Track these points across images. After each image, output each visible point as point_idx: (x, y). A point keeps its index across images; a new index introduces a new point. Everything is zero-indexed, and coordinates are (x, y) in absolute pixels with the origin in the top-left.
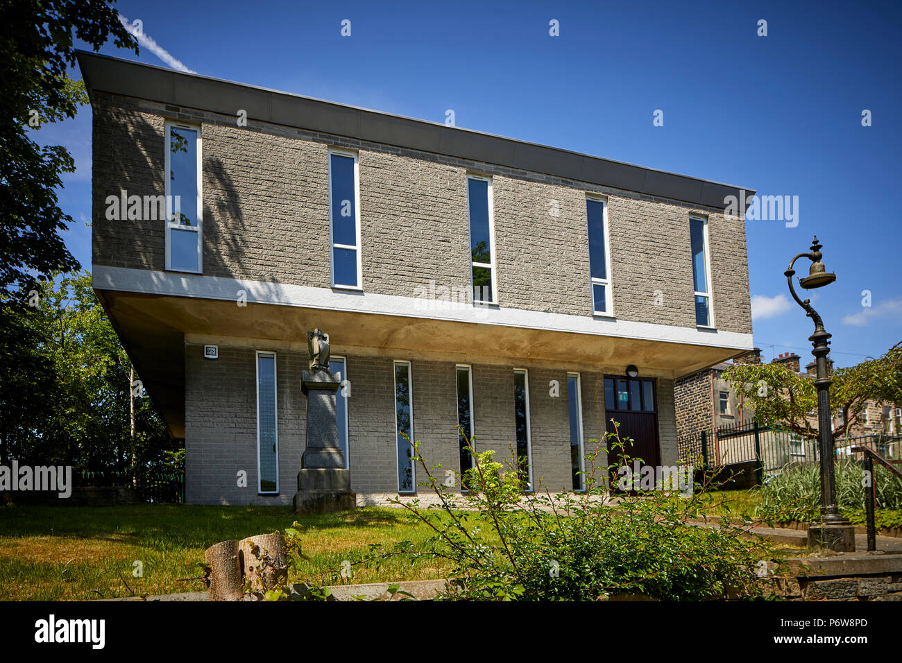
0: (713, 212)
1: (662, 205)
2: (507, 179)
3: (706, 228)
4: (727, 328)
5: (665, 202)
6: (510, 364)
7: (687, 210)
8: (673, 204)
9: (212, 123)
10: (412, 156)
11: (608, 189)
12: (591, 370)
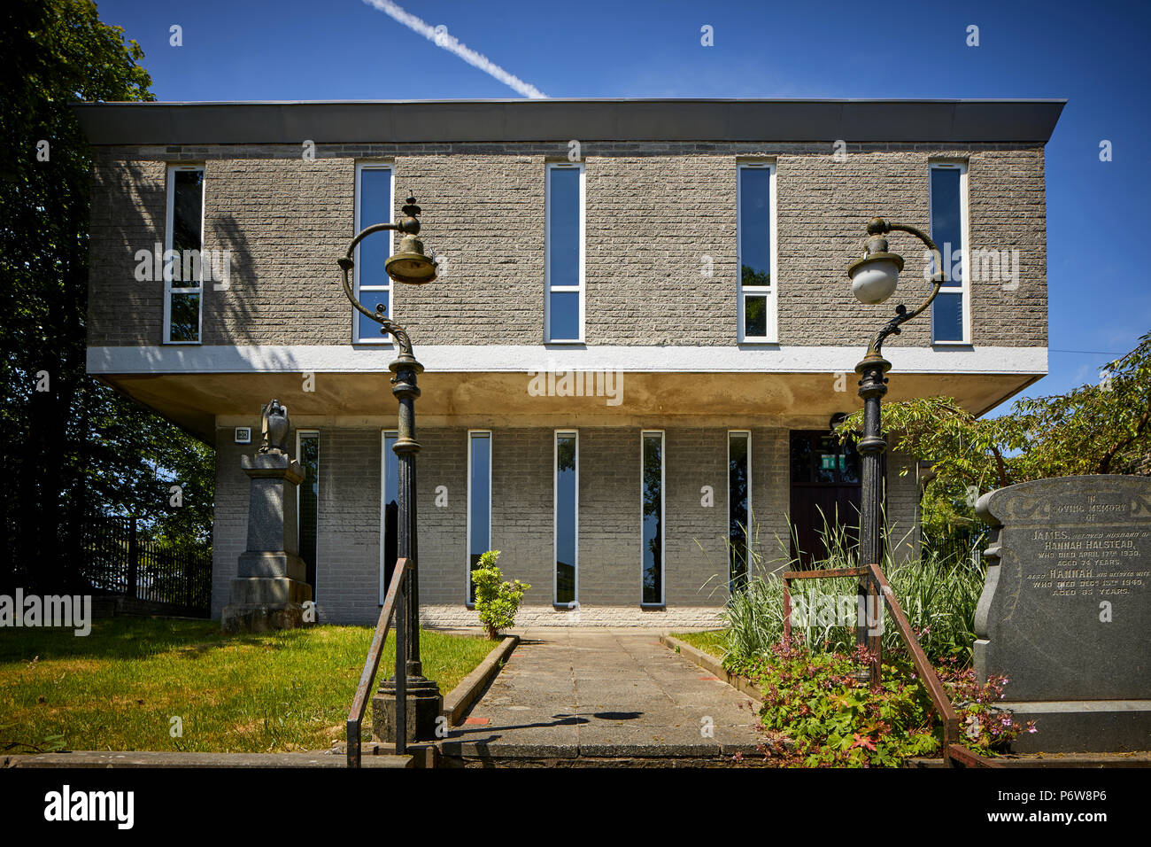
0: (980, 150)
1: (876, 155)
2: (606, 159)
3: (964, 180)
4: (994, 340)
5: (883, 149)
6: (635, 424)
7: (925, 156)
8: (897, 149)
9: (217, 157)
10: (467, 152)
11: (777, 146)
12: (768, 425)
